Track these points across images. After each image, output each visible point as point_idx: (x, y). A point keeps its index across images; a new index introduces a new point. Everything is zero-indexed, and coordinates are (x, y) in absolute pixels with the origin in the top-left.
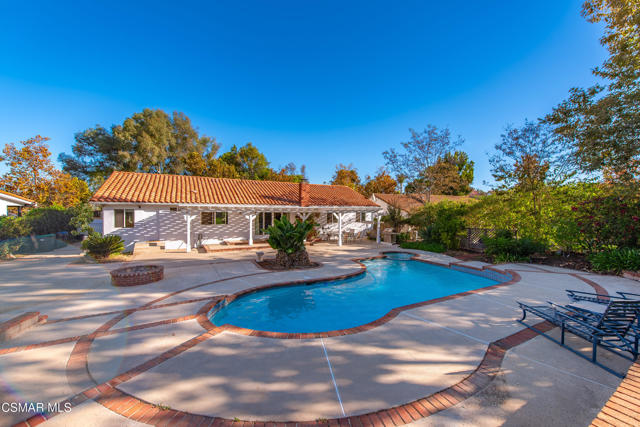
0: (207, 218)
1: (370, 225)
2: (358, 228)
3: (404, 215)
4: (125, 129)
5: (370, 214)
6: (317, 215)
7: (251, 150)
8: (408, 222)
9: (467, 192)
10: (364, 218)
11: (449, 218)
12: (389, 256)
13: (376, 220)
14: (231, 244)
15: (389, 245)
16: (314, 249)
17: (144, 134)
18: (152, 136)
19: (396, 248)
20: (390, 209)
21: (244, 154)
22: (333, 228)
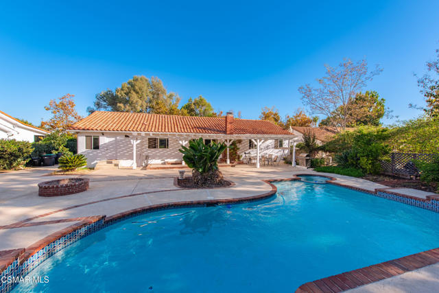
0: (153, 143)
1: (286, 152)
2: (275, 153)
3: (319, 143)
4: (122, 89)
5: (287, 141)
6: (240, 141)
7: (201, 100)
8: (323, 149)
9: (377, 125)
10: (281, 145)
11: (369, 142)
12: (303, 179)
13: (292, 147)
14: (169, 164)
15: (304, 169)
16: (226, 170)
17: (132, 91)
18: (137, 93)
19: (311, 171)
20: (305, 138)
21: (196, 104)
22: (253, 153)
